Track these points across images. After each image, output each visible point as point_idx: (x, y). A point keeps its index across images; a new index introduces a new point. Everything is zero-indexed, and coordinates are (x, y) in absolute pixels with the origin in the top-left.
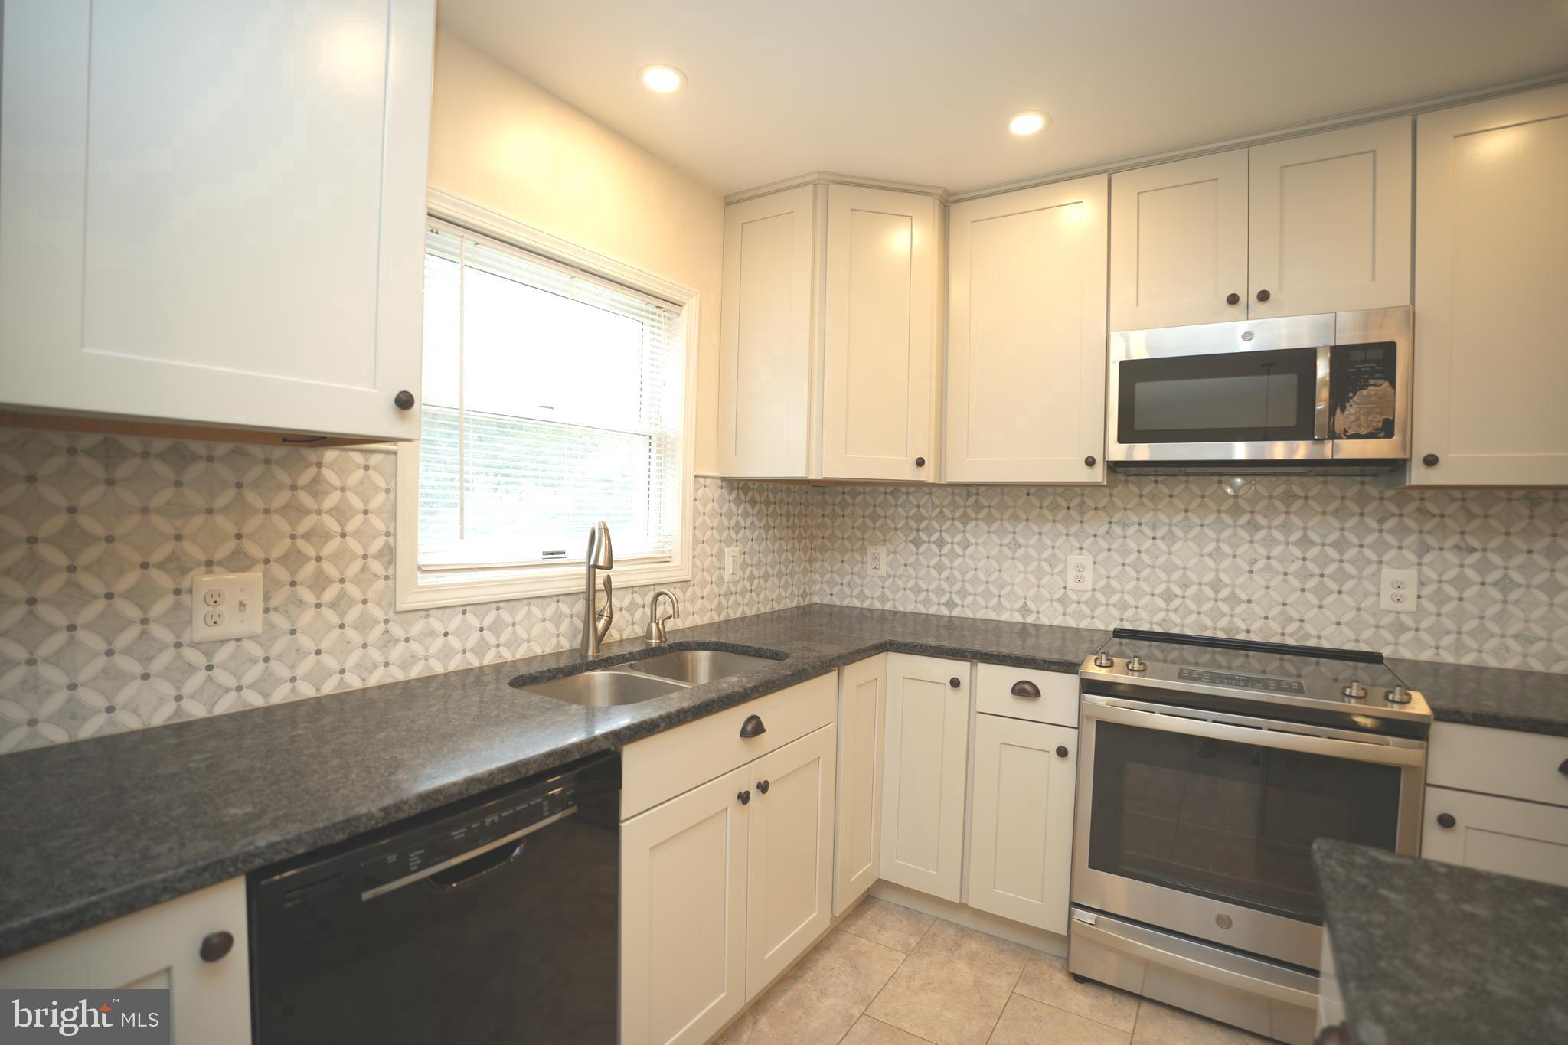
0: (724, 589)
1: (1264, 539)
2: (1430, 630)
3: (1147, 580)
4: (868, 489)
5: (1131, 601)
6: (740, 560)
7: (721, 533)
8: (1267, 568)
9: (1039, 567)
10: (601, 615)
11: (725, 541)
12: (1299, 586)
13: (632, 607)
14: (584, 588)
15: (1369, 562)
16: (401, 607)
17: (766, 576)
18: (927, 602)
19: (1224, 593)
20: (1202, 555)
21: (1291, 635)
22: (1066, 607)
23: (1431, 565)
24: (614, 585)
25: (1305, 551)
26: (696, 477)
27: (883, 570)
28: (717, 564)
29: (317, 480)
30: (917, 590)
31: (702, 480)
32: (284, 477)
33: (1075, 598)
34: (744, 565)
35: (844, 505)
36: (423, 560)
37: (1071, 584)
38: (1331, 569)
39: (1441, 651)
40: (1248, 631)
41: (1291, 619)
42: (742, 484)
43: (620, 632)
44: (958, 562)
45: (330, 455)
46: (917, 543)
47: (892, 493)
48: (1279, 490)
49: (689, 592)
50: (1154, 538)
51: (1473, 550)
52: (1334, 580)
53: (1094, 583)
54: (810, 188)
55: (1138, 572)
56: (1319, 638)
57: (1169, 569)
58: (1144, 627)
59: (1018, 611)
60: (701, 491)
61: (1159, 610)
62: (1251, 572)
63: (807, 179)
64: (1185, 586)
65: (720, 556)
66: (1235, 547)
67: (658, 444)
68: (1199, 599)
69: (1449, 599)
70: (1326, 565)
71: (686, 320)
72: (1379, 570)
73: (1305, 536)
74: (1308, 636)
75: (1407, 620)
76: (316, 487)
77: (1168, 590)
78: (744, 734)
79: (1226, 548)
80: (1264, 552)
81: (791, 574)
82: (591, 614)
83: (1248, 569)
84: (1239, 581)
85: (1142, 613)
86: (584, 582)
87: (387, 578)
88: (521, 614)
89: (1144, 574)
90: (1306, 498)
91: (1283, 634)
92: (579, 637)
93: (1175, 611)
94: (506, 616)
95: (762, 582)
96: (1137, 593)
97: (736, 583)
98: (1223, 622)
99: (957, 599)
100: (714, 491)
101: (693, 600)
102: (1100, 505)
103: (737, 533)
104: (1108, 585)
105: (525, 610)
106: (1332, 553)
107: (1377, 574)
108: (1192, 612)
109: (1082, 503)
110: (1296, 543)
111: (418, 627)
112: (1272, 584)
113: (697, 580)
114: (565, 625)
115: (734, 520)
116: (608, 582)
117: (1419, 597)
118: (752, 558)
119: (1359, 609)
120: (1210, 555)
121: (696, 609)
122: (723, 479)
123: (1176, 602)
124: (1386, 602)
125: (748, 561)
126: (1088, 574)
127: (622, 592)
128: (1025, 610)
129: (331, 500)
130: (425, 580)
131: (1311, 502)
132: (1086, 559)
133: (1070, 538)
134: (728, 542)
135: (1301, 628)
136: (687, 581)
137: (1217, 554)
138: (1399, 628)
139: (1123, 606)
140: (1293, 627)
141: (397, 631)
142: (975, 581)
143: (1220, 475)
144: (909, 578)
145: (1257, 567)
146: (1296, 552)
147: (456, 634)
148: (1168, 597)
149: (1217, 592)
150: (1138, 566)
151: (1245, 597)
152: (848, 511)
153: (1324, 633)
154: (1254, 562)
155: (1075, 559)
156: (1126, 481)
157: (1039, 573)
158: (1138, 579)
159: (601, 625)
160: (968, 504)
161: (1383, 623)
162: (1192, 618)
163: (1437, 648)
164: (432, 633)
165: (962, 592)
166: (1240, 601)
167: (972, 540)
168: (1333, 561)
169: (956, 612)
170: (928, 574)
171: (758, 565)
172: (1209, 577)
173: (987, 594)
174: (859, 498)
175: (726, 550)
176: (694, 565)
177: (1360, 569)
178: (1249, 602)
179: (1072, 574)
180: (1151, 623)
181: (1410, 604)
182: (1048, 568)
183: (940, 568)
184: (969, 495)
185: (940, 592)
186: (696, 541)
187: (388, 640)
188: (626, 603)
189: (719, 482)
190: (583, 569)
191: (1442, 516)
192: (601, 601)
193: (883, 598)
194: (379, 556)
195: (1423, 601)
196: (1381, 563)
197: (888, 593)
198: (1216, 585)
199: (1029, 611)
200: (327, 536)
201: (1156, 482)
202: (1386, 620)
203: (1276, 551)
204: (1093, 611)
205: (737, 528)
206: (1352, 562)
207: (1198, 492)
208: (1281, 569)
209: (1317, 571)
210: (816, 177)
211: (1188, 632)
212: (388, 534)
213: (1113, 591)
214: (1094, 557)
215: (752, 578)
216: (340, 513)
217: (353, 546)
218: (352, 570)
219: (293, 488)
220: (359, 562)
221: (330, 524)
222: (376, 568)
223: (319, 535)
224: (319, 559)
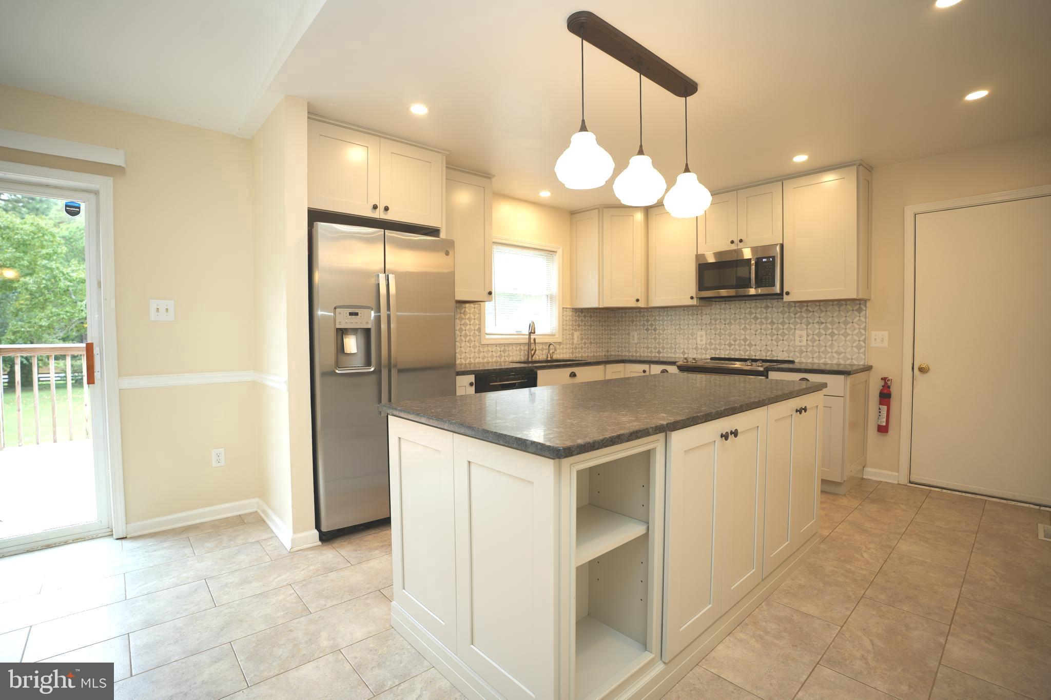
0: (574, 346)
1: (759, 323)
2: (811, 352)
3: (723, 339)
4: (630, 311)
5: (718, 347)
6: (580, 336)
7: (573, 327)
8: (761, 333)
9: (688, 337)
10: (533, 349)
11: (574, 330)
12: (771, 339)
13: (542, 349)
14: (527, 342)
15: (792, 329)
16: (482, 343)
17: (591, 343)
18: (651, 352)
19: (748, 342)
20: (740, 329)
21: (769, 356)
22: (697, 351)
23: (810, 329)
24: (536, 342)
25: (772, 326)
26: (563, 308)
27: (636, 341)
28: (571, 337)
29: (465, 311)
30: (648, 348)
31: (565, 309)
32: (459, 311)
33: (700, 347)
34: (582, 339)
35: (622, 317)
36: (487, 332)
37: (699, 342)
38: (780, 332)
39: (814, 359)
40: (755, 356)
41: (768, 351)
42: (580, 310)
43: (539, 357)
44: (661, 336)
45: (467, 305)
46: (647, 330)
47: (638, 312)
48: (764, 305)
49: (561, 346)
50: (725, 324)
51: (822, 323)
52: (781, 336)
53: (706, 341)
54: (597, 210)
55: (720, 337)
56: (777, 357)
57: (730, 335)
58: (723, 356)
59: (682, 353)
60: (565, 313)
61: (727, 350)
62: (756, 334)
63: (596, 207)
64: (735, 341)
65: (573, 335)
66: (750, 326)
67: (551, 297)
68: (740, 345)
69: (816, 340)
70: (779, 331)
71: (558, 257)
72: (795, 332)
73: (772, 321)
74: (774, 356)
75: (803, 349)
76: (465, 313)
77: (730, 343)
78: (570, 376)
79: (748, 326)
80: (759, 327)
81: (602, 343)
82: (529, 350)
83: (754, 333)
84: (752, 338)
85: (722, 352)
86: (528, 340)
87: (479, 336)
88: (511, 348)
89: (722, 337)
90: (772, 307)
91: (766, 356)
92: (526, 357)
93: (732, 350)
94: (507, 349)
95: (589, 345)
96: (720, 344)
97: (579, 345)
98: (747, 353)
99: (661, 350)
100: (569, 313)
101: (563, 349)
102: (707, 313)
103: (579, 327)
104: (711, 342)
105: (511, 347)
106: (780, 326)
107: (794, 333)
108: (738, 350)
109: (702, 312)
110: (769, 324)
111: (486, 349)
112: (762, 338)
113: (564, 342)
114: (522, 353)
115: (578, 322)
116: (535, 340)
117: (807, 340)
118: (585, 336)
119: (789, 346)
120: (743, 329)
121: (564, 352)
122: (573, 309)
123: (733, 347)
124: (797, 343)
125: (584, 337)
126: (704, 338)
127: (539, 344)
128: (684, 353)
129: (468, 316)
130: (487, 337)
131: (774, 309)
132: (703, 333)
133: (698, 326)
134: (576, 330)
135: (772, 354)
136: (560, 343)
137: (745, 329)
138: (801, 352)
139: (715, 349)
140: (769, 353)
141: (481, 350)
142: (667, 343)
143: (745, 300)
144: (645, 343)
145: (758, 333)
146: (769, 326)
147: (495, 352)
148: (730, 345)
149: (745, 342)
150: (720, 335)
151: (754, 344)
152: (624, 319)
153: (778, 355)
154: (756, 331)
155: (700, 333)
156: (716, 304)
157: (688, 339)
158: (720, 339)
159: (533, 352)
160: (664, 314)
161: (797, 350)
162: (738, 352)
163: (813, 358)
164: (489, 351)
165: (663, 348)
166: (752, 345)
167: (666, 328)
168: (781, 329)
169: (661, 355)
170: (651, 342)
171: (587, 339)
172: (743, 337)
173: (671, 348)
174: (627, 314)
175: (575, 333)
176: (563, 337)
177: (789, 332)
178: (755, 345)
179: (699, 338)
180: (725, 355)
181: (804, 343)
182: (691, 337)
183: (655, 339)
184: (664, 311)
185: (655, 348)
186: (563, 329)
187: (480, 352)
188: (540, 348)
189: (571, 309)
190: (527, 336)
191: (813, 312)
192: (533, 346)
193: (636, 351)
194: (477, 330)
195: (808, 342)
196: (795, 329)
197: (638, 350)
198: (745, 340)
199: (685, 353)
200: (467, 325)
201: (725, 304)
202: (797, 349)
203: (764, 326)
204: (706, 352)
205: (579, 325)
206: (787, 329)
207: (739, 307)
208: (765, 333)
209: (776, 333)
210: (599, 206)
211: (736, 357)
212: (479, 325)
213: (712, 344)
214: (706, 332)
215: (585, 343)
216: (470, 319)
217: (472, 327)
218: (472, 333)
219: (460, 313)
220: (473, 331)
221: (468, 322)
222: (477, 333)
223: (465, 325)
224: (465, 330)
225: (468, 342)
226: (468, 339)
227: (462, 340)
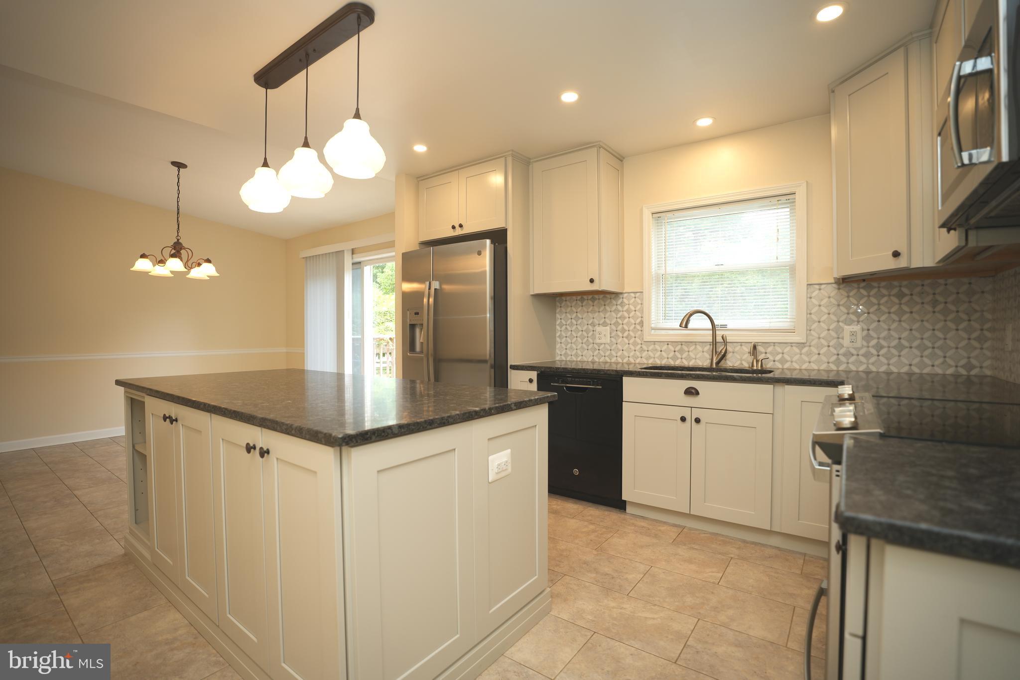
14: (712, 340)
16: (645, 340)
24: (727, 340)
34: (868, 337)
36: (651, 326)
45: (625, 295)
60: (817, 292)
87: (641, 331)
94: (685, 348)
97: (857, 348)
100: (830, 292)
111: (651, 347)
118: (879, 333)
125: (874, 335)
129: (626, 308)
130: (654, 332)
134: (847, 322)
141: (645, 347)
147: (665, 352)
164: (656, 350)
175: (846, 327)
176: (809, 335)
186: (811, 321)
187: (642, 350)
189: (835, 285)
194: (639, 324)
200: (625, 318)
212: (641, 317)
216: (628, 311)
217: (632, 321)
218: (632, 328)
219: (617, 305)
220: (634, 325)
221: (626, 314)
222: (638, 327)
223: (623, 318)
224: (623, 324)
225: (627, 337)
226: (626, 334)
227: (618, 336)
